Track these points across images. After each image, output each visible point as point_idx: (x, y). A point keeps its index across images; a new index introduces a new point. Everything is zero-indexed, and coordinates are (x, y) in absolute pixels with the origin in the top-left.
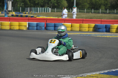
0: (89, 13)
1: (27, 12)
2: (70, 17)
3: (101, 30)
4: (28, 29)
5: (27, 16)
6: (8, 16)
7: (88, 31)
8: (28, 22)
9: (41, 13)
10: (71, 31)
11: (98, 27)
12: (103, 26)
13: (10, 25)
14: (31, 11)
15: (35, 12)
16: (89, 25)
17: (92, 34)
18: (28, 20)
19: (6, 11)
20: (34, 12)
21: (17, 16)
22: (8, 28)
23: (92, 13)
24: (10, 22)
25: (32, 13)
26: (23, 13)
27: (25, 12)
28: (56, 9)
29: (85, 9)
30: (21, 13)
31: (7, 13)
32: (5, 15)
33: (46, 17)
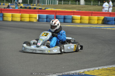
0: (95, 5)
1: (35, 4)
2: (78, 9)
3: (110, 22)
4: (38, 21)
5: (35, 8)
6: (19, 8)
7: (97, 23)
8: (38, 14)
9: (49, 5)
10: (80, 23)
11: (108, 20)
12: (113, 18)
13: (21, 17)
14: (38, 3)
15: (43, 4)
16: (98, 17)
17: (102, 26)
18: (38, 12)
19: (17, 3)
20: (41, 4)
21: (25, 8)
22: (18, 19)
23: (98, 5)
24: (20, 14)
25: (39, 5)
26: (31, 5)
27: (32, 4)
28: (63, 1)
29: (92, 2)
30: (29, 5)
31: (17, 5)
32: (16, 7)
33: (54, 9)
